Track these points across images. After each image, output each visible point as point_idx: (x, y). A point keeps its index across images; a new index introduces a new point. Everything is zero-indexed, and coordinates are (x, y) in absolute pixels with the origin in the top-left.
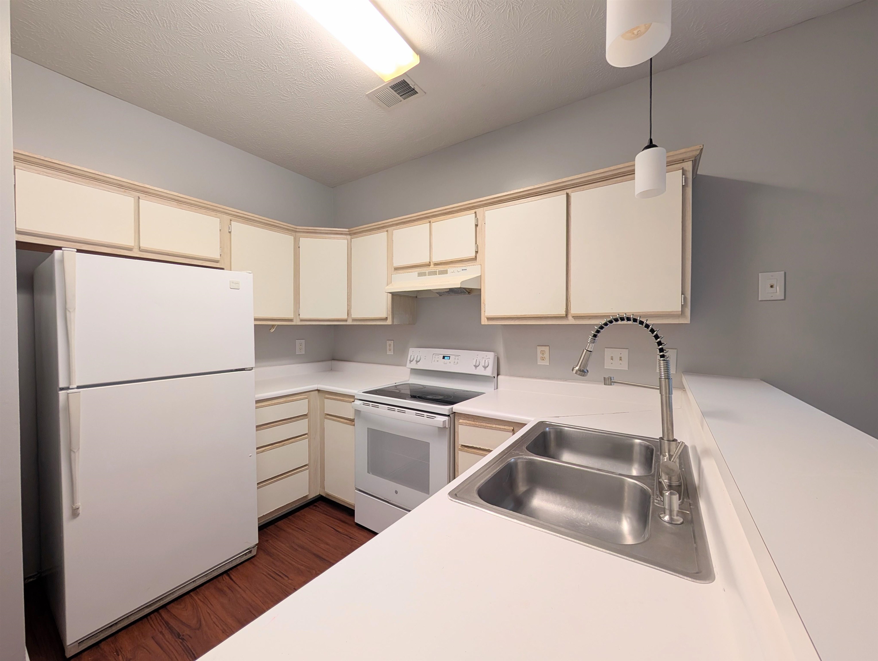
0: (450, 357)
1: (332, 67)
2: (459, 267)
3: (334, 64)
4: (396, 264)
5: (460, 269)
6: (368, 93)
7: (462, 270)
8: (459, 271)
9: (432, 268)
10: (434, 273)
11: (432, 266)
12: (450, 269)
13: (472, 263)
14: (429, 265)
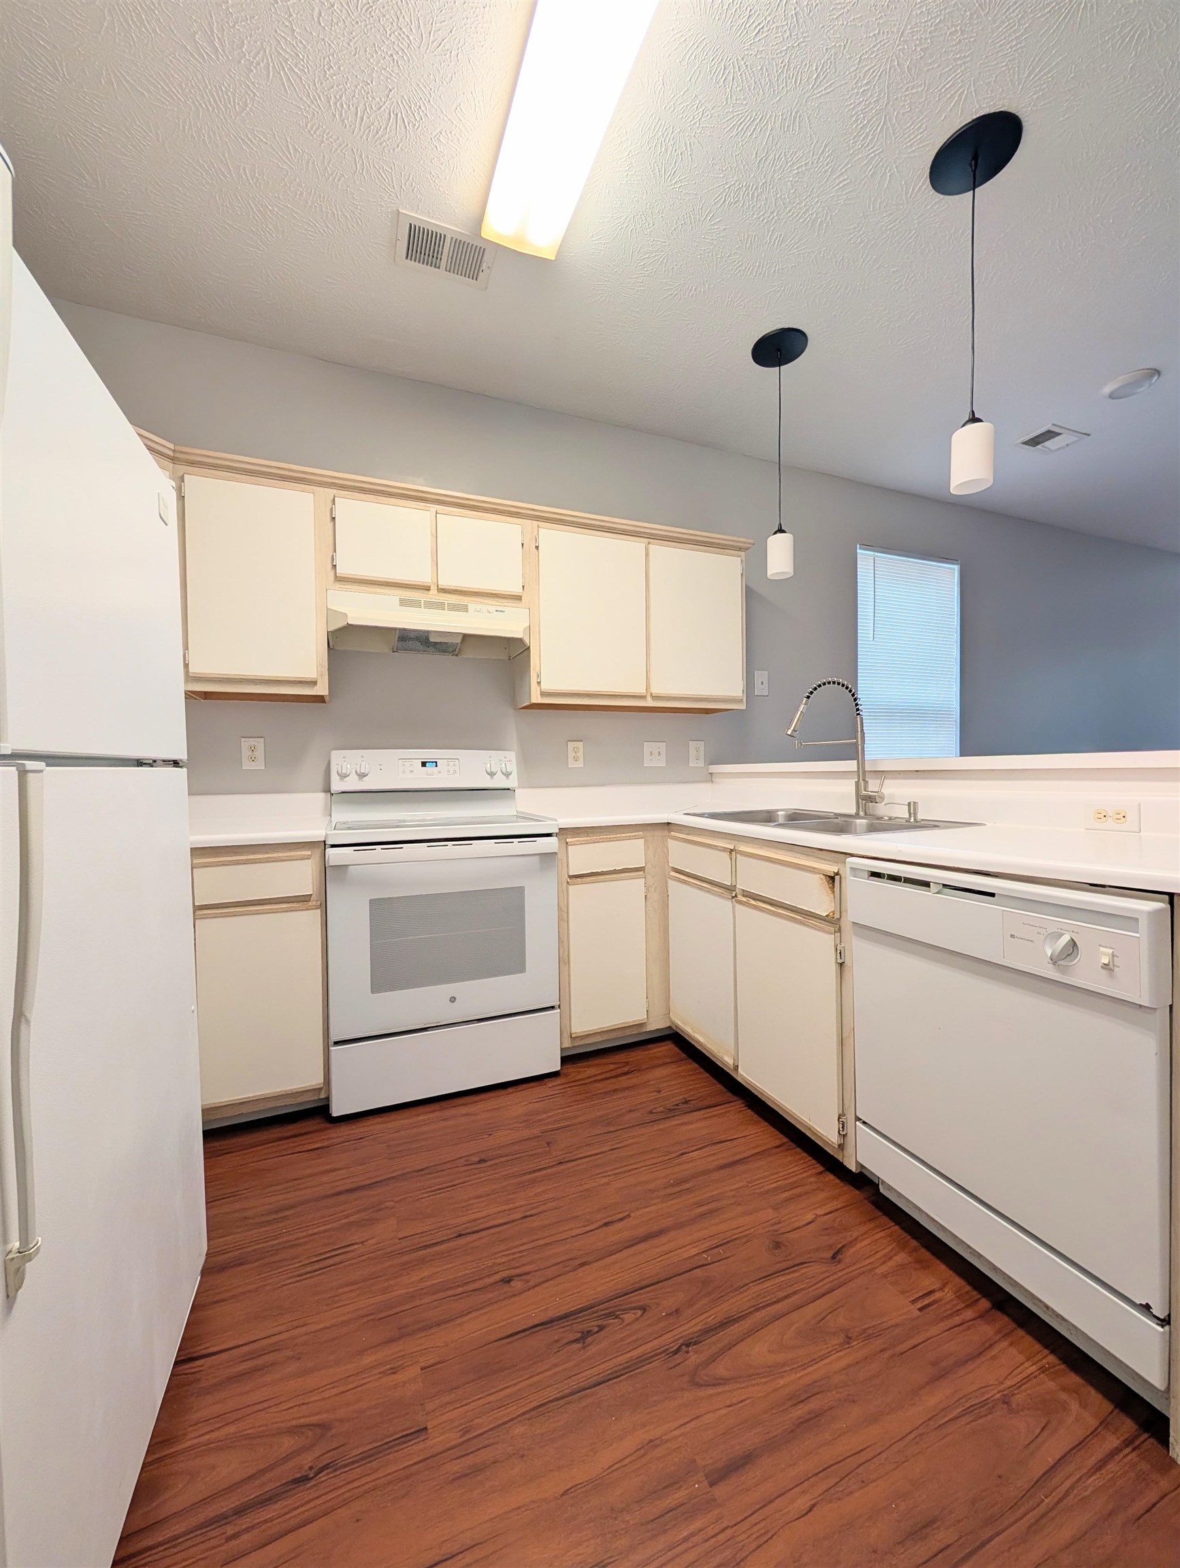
0: (436, 762)
1: (407, 124)
2: (490, 605)
3: (417, 125)
5: (492, 608)
6: (403, 211)
7: (496, 611)
8: (491, 611)
9: (433, 596)
10: (441, 606)
11: (434, 591)
12: (473, 604)
13: (516, 603)
14: (427, 589)
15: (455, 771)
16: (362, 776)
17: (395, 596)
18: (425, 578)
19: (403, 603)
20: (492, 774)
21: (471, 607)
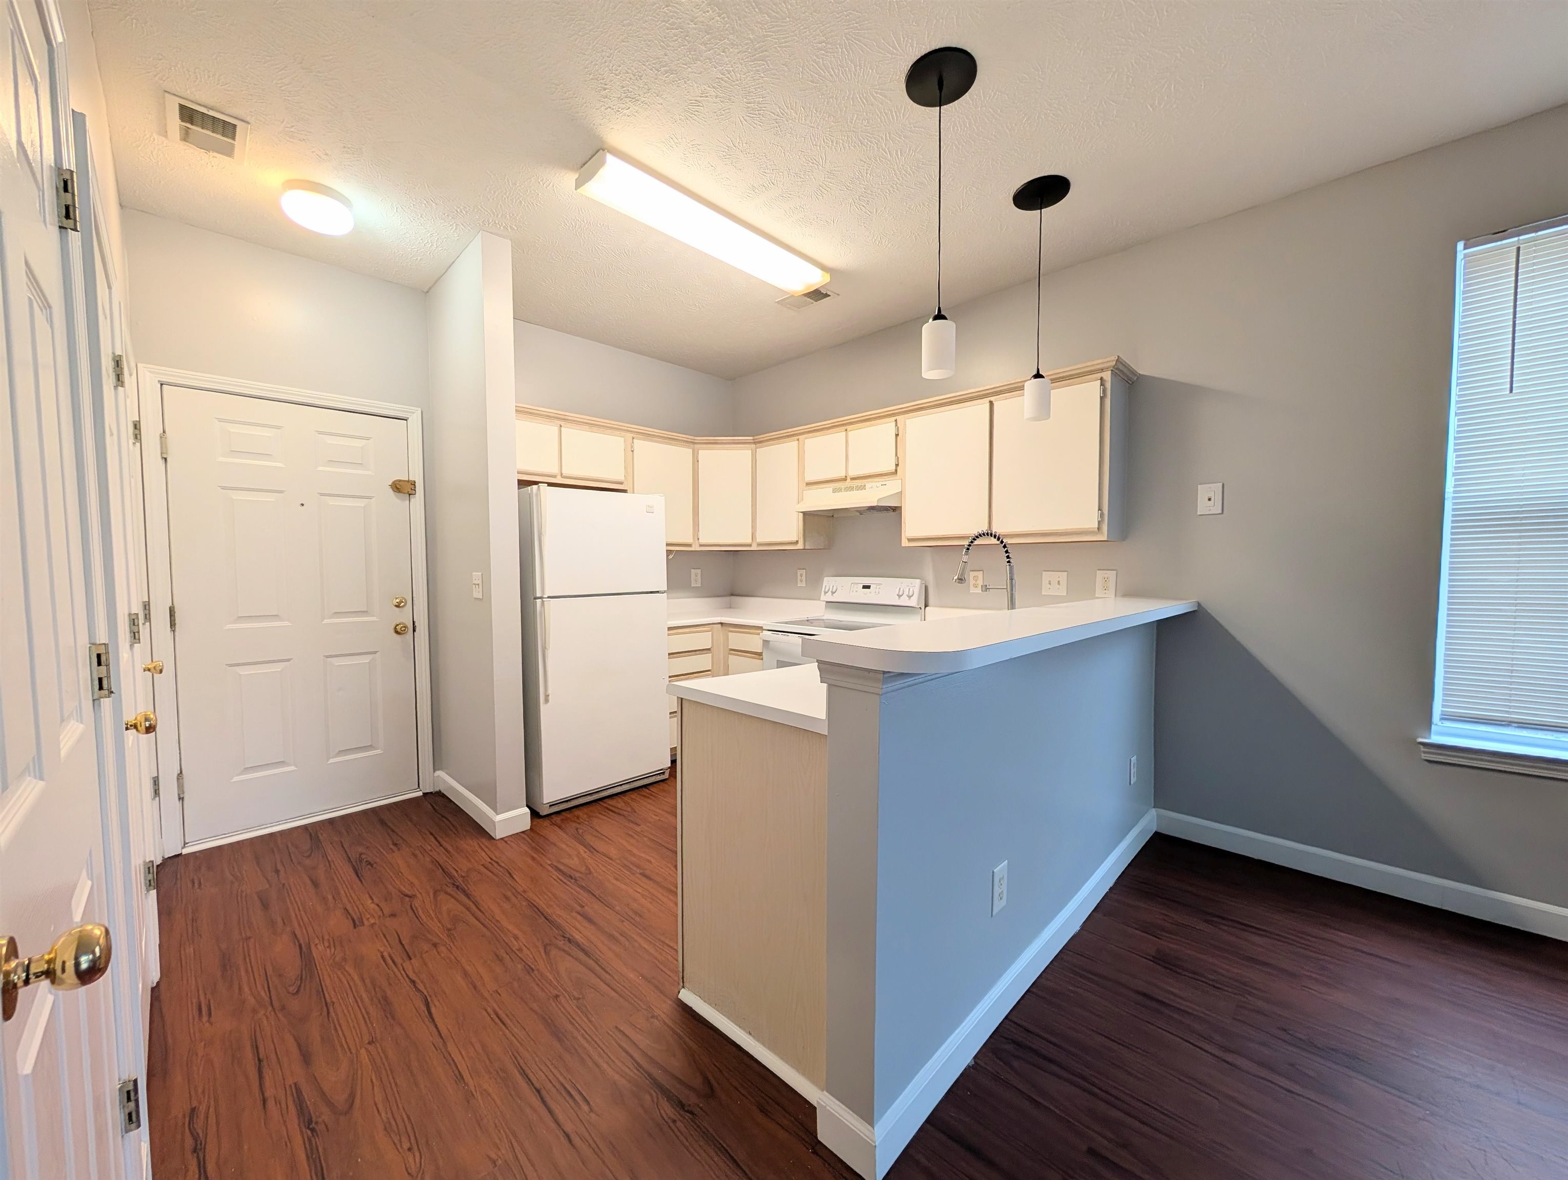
0: (871, 586)
2: (878, 482)
4: (809, 478)
5: (879, 484)
6: (777, 300)
7: (882, 485)
8: (878, 486)
9: (849, 483)
10: (851, 489)
11: (849, 480)
12: (869, 484)
13: (892, 477)
14: (845, 479)
15: (879, 592)
16: (833, 593)
17: (829, 488)
18: (843, 475)
19: (835, 491)
20: (899, 596)
21: (868, 486)
